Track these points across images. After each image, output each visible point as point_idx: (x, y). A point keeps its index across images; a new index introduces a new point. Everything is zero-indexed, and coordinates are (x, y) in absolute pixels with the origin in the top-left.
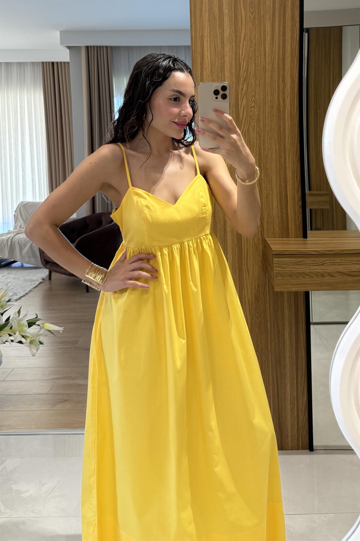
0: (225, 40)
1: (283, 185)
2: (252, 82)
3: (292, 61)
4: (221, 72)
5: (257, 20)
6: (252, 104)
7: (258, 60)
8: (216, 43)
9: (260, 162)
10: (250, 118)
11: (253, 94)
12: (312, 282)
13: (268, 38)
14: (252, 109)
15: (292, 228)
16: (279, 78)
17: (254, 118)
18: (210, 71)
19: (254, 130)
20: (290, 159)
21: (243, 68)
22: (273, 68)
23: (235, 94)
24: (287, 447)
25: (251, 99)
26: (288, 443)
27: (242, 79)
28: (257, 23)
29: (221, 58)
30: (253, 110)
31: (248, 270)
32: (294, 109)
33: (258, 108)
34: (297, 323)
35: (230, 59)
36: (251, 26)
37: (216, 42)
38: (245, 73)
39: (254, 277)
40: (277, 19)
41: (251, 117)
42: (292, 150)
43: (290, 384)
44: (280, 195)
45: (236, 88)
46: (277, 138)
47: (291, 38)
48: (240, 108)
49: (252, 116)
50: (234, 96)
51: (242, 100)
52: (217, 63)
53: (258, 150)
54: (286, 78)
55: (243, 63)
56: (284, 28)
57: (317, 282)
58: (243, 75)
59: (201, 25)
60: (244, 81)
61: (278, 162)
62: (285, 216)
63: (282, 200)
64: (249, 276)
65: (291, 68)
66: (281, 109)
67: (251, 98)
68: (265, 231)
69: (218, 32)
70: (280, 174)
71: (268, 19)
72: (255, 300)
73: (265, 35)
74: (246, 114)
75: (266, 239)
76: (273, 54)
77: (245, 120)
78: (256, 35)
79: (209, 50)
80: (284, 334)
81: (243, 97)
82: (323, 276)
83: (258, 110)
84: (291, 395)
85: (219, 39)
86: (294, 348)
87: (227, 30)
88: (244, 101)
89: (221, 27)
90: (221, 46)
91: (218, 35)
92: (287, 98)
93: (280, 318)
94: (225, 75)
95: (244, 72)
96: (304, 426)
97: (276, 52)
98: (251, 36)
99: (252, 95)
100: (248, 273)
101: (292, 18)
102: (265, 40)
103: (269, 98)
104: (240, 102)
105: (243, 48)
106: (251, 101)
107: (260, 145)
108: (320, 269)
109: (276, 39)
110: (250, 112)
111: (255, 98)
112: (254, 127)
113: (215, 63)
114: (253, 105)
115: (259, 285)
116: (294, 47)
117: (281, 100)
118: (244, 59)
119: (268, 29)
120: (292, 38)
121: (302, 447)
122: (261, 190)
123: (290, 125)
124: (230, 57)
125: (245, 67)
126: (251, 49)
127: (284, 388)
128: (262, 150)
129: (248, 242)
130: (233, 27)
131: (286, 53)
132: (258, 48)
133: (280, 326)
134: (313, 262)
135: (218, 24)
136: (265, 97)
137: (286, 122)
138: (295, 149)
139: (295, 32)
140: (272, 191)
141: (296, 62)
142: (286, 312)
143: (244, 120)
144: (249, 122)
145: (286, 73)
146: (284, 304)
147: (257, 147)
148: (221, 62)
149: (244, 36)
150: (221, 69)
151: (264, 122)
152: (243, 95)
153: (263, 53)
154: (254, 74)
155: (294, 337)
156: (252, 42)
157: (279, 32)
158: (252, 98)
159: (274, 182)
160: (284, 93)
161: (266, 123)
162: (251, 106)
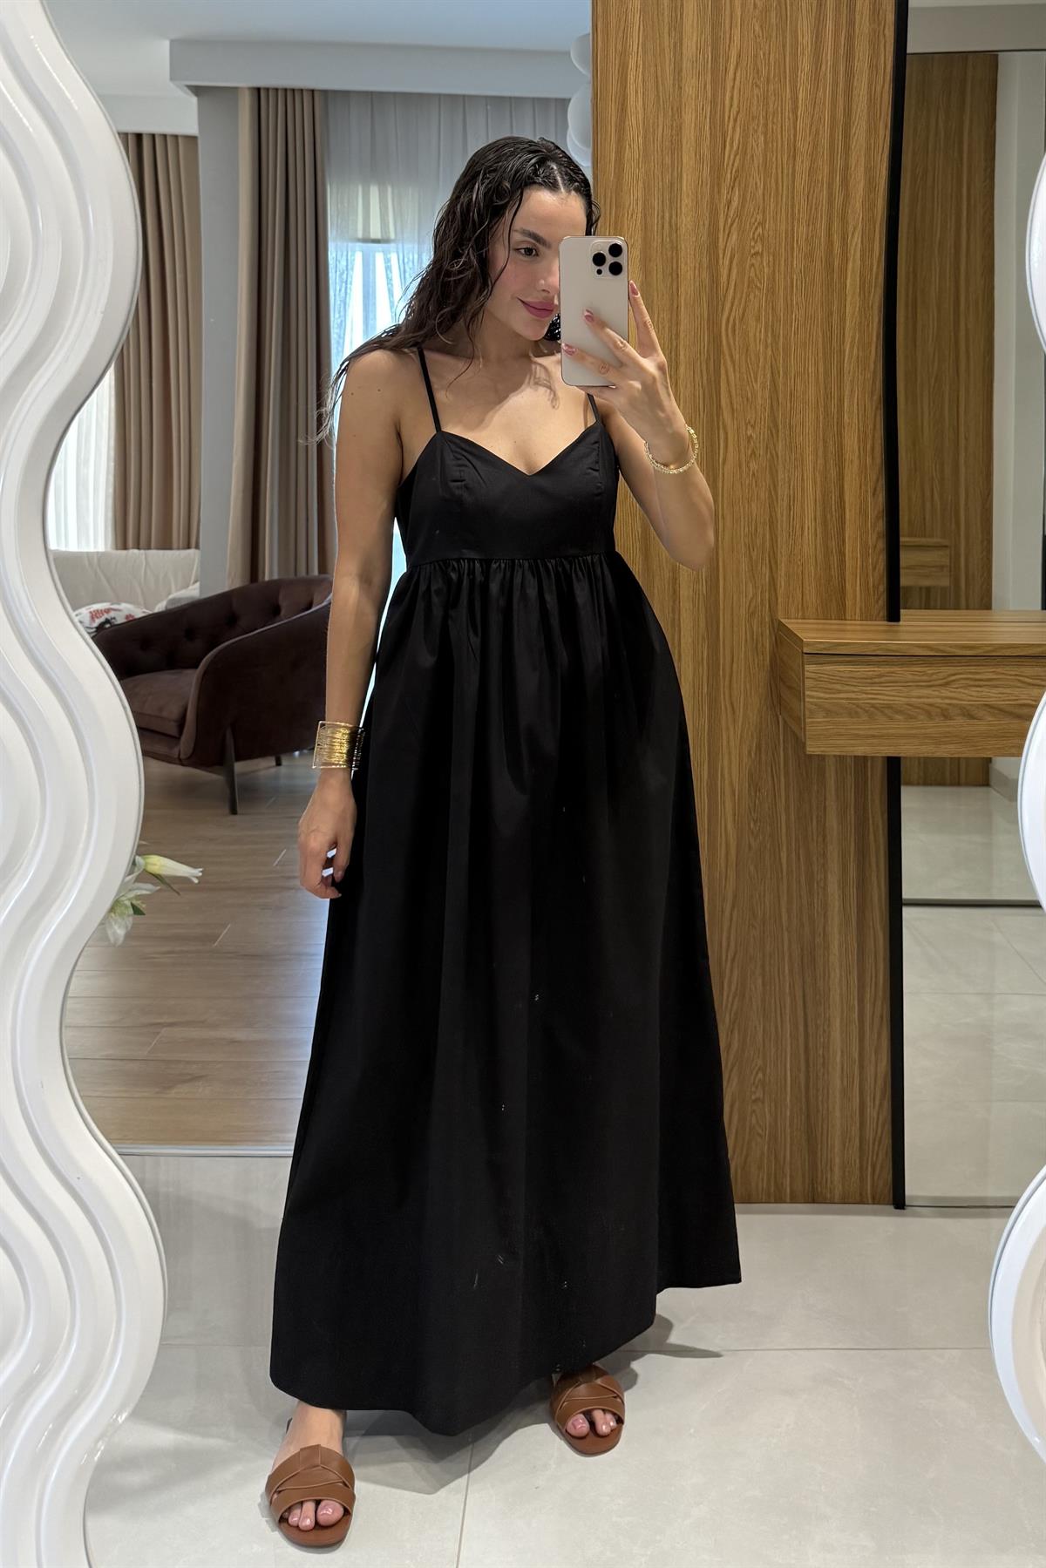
0: (686, 65)
1: (833, 473)
2: (756, 184)
3: (872, 130)
4: (673, 154)
5: (773, 14)
6: (754, 247)
7: (773, 123)
8: (659, 74)
9: (775, 408)
10: (748, 286)
11: (760, 217)
12: (914, 732)
13: (805, 64)
14: (753, 261)
15: (855, 591)
16: (832, 172)
17: (758, 285)
18: (641, 147)
19: (758, 319)
20: (856, 401)
21: (732, 146)
22: (815, 146)
23: (708, 215)
24: (828, 1196)
25: (754, 233)
26: (832, 1182)
27: (729, 175)
28: (773, 21)
29: (673, 116)
30: (757, 266)
31: (732, 704)
32: (872, 264)
33: (771, 259)
34: (862, 853)
35: (696, 118)
36: (757, 28)
37: (659, 68)
38: (738, 157)
39: (749, 723)
40: (830, 14)
41: (750, 282)
42: (860, 376)
43: (842, 1019)
44: (824, 503)
45: (712, 197)
46: (820, 340)
47: (870, 67)
48: (721, 256)
49: (755, 279)
50: (707, 223)
51: (727, 232)
52: (661, 127)
53: (769, 375)
54: (853, 177)
55: (734, 128)
56: (850, 38)
57: (928, 731)
58: (733, 165)
59: (622, 23)
60: (735, 179)
61: (821, 409)
62: (835, 559)
63: (829, 516)
64: (734, 721)
65: (868, 149)
66: (836, 264)
67: (754, 228)
68: (779, 601)
69: (667, 43)
70: (825, 442)
71: (804, 12)
72: (749, 786)
73: (795, 55)
74: (738, 272)
75: (783, 621)
76: (817, 109)
77: (735, 289)
78: (769, 54)
79: (640, 90)
80: (825, 884)
81: (732, 225)
82: (945, 715)
83: (771, 264)
84: (842, 1052)
85: (667, 62)
86: (854, 923)
87: (692, 39)
88: (734, 237)
89: (675, 29)
90: (674, 80)
91: (667, 50)
92: (853, 234)
93: (815, 838)
94: (682, 161)
95: (735, 156)
96: (881, 1138)
97: (824, 104)
98: (756, 56)
99: (756, 220)
100: (734, 712)
101: (874, 13)
102: (795, 69)
103: (801, 231)
104: (721, 240)
105: (733, 87)
106: (753, 238)
107: (776, 360)
108: (938, 697)
109: (826, 70)
110: (750, 268)
111: (763, 229)
112: (759, 311)
113: (656, 127)
114: (758, 248)
115: (759, 747)
116: (879, 88)
117: (836, 239)
118: (735, 120)
119: (806, 39)
120: (873, 67)
121: (873, 1198)
122: (775, 486)
123: (857, 309)
124: (696, 111)
125: (737, 142)
126: (756, 91)
127: (824, 1031)
128: (781, 372)
129: (735, 629)
130: (708, 28)
131: (854, 106)
132: (774, 90)
133: (815, 859)
134: (917, 678)
135: (666, 21)
136: (793, 230)
137: (849, 299)
138: (869, 375)
139: (882, 49)
140: (803, 489)
141: (881, 133)
142: (832, 820)
143: (731, 291)
144: (744, 295)
145: (853, 162)
146: (825, 799)
147: (767, 367)
148: (672, 126)
149: (739, 56)
150: (672, 144)
151: (789, 298)
152: (730, 220)
153: (788, 106)
154: (761, 161)
155: (852, 891)
156: (758, 73)
157: (836, 52)
158: (756, 228)
159: (809, 466)
160: (844, 219)
161: (792, 301)
162: (752, 251)
